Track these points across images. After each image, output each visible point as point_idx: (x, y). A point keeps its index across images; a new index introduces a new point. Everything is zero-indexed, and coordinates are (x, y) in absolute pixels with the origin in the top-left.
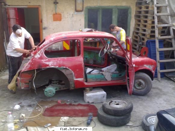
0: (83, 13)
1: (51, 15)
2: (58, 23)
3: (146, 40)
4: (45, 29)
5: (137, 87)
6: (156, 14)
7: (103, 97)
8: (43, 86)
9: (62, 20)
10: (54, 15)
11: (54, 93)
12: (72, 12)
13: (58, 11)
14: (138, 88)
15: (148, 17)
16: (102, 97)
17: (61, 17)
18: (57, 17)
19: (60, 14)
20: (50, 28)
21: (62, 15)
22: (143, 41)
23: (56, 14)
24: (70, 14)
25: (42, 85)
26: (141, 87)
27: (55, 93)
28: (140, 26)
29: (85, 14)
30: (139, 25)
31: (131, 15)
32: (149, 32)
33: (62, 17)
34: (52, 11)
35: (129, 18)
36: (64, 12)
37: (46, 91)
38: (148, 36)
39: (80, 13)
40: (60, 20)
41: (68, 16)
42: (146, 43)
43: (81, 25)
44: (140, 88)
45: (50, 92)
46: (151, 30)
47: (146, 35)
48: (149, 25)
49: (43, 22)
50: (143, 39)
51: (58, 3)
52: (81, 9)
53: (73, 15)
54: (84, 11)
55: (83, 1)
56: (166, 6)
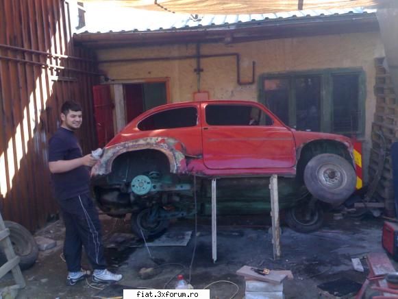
0: (254, 87)
1: (189, 95)
12: (231, 86)
13: (203, 87)
17: (208, 97)
19: (207, 93)
23: (199, 91)
24: (227, 91)
29: (259, 90)
31: (365, 87)
33: (211, 98)
34: (191, 87)
35: (361, 93)
36: (214, 88)
39: (248, 87)
41: (223, 95)
51: (202, 70)
52: (250, 80)
53: (232, 92)
54: (256, 84)
55: (254, 63)
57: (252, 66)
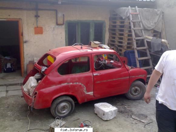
0: (63, 26)
1: (33, 29)
2: (39, 36)
3: (123, 51)
4: (26, 42)
6: (133, 29)
9: (44, 33)
10: (35, 28)
12: (53, 25)
13: (40, 25)
14: (135, 94)
15: (124, 31)
17: (42, 30)
18: (39, 31)
19: (42, 28)
20: (31, 42)
21: (44, 28)
22: (120, 52)
23: (37, 27)
24: (51, 28)
26: (137, 93)
28: (116, 38)
29: (66, 28)
30: (114, 38)
31: (105, 28)
32: (126, 43)
33: (44, 30)
34: (33, 24)
35: (104, 31)
36: (45, 26)
38: (125, 48)
39: (61, 26)
40: (42, 33)
41: (49, 29)
42: (123, 53)
43: (62, 38)
46: (128, 42)
47: (123, 47)
48: (125, 38)
49: (23, 35)
50: (121, 50)
51: (39, 16)
52: (62, 23)
53: (54, 28)
54: (64, 25)
55: (64, 15)
56: (140, 22)
57: (63, 16)
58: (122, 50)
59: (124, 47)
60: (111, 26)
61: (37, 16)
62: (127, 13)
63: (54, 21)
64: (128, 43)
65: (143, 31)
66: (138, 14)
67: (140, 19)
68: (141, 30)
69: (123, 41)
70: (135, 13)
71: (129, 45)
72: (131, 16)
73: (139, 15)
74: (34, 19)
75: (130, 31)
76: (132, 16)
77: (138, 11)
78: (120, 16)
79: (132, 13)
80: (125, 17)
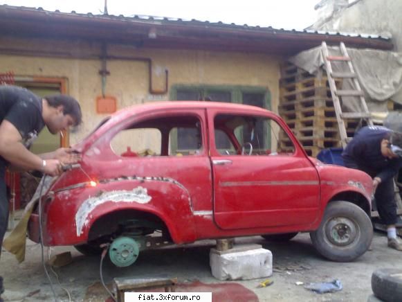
0: (166, 97)
1: (92, 101)
4: (74, 131)
5: (336, 240)
6: (335, 94)
7: (265, 262)
8: (102, 237)
10: (98, 99)
11: (135, 256)
12: (141, 94)
13: (109, 92)
14: (340, 241)
15: (315, 103)
16: (263, 262)
17: (115, 104)
18: (107, 105)
21: (119, 100)
24: (136, 100)
25: (100, 236)
26: (347, 237)
27: (137, 254)
30: (292, 126)
31: (271, 106)
32: (322, 133)
33: (118, 105)
36: (122, 95)
37: (115, 249)
38: (321, 144)
39: (160, 97)
40: (114, 112)
41: (132, 102)
44: (345, 240)
45: (126, 251)
46: (326, 129)
47: (314, 141)
48: (319, 120)
51: (108, 73)
52: (162, 89)
53: (143, 100)
54: (168, 94)
55: (167, 72)
56: (352, 79)
57: (164, 74)
58: (313, 151)
59: (317, 143)
60: (284, 100)
61: (104, 73)
62: (319, 58)
63: (145, 84)
64: (327, 134)
65: (363, 100)
66: (347, 61)
67: (353, 71)
68: (358, 97)
69: (313, 129)
70: (340, 58)
71: (329, 139)
72: (329, 64)
73: (350, 64)
74: (96, 79)
75: (330, 104)
76: (332, 64)
77: (347, 55)
78: (303, 70)
79: (331, 57)
80: (315, 69)
